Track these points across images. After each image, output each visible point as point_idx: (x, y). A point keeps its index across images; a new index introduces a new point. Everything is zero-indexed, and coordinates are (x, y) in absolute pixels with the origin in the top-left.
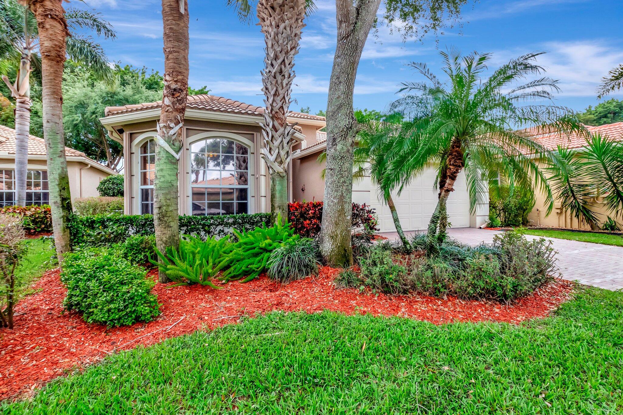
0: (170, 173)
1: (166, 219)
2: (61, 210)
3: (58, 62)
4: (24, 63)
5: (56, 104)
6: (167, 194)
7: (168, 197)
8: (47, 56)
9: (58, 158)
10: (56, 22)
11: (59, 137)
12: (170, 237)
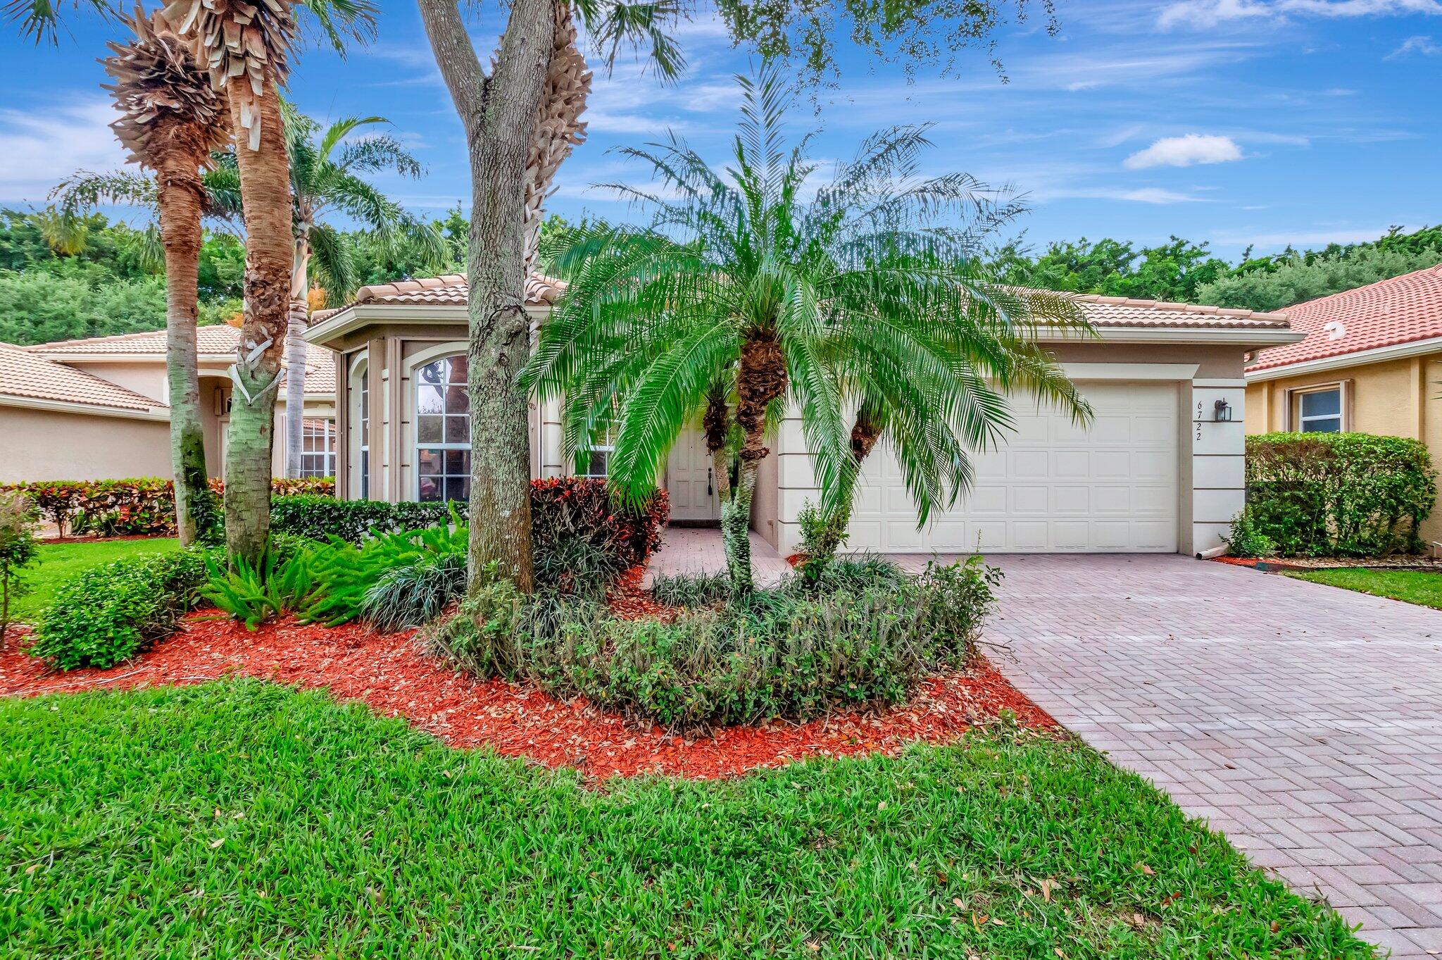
0: (246, 427)
1: (234, 506)
2: (184, 488)
3: (184, 252)
4: (299, 244)
5: (183, 320)
6: (238, 464)
7: (241, 468)
8: (169, 245)
9: (182, 406)
10: (180, 191)
11: (184, 371)
12: (241, 537)
